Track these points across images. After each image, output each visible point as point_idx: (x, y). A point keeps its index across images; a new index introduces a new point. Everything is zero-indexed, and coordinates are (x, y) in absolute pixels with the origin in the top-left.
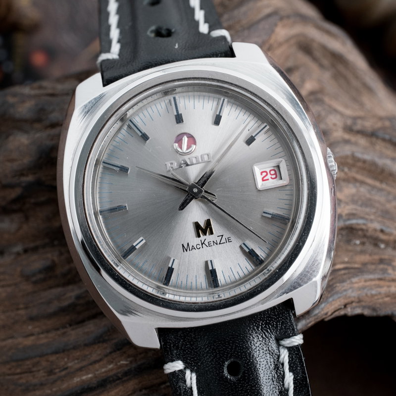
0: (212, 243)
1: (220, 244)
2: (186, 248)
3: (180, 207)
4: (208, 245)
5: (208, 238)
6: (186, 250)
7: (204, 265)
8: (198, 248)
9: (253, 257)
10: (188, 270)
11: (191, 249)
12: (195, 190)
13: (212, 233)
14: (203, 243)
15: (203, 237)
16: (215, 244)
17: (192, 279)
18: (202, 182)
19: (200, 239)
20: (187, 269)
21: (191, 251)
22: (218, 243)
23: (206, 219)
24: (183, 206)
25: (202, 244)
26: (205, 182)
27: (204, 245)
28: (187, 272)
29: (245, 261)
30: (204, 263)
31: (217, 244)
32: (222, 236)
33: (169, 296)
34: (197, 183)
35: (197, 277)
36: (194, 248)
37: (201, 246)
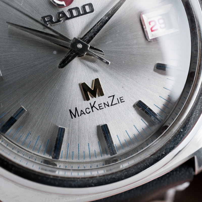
0: (103, 105)
1: (112, 105)
2: (74, 114)
3: (60, 64)
4: (98, 108)
5: (99, 100)
6: (75, 116)
7: (96, 131)
8: (88, 112)
9: (151, 116)
10: (78, 139)
11: (80, 114)
12: (80, 46)
13: (102, 94)
14: (93, 106)
15: (92, 100)
16: (106, 106)
17: (84, 148)
18: (88, 38)
19: (89, 101)
20: (77, 137)
21: (80, 117)
22: (110, 104)
23: (94, 79)
24: (65, 63)
25: (92, 108)
26: (92, 38)
27: (94, 108)
28: (78, 141)
29: (141, 121)
30: (96, 129)
31: (108, 106)
32: (114, 96)
33: (60, 173)
34: (81, 39)
35: (90, 145)
36: (84, 113)
37: (91, 110)
